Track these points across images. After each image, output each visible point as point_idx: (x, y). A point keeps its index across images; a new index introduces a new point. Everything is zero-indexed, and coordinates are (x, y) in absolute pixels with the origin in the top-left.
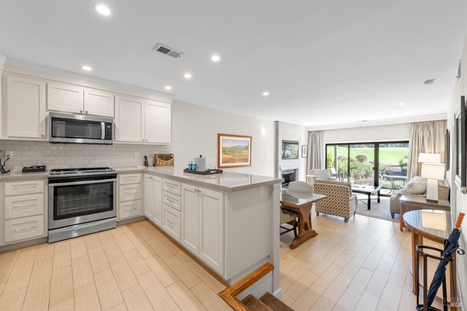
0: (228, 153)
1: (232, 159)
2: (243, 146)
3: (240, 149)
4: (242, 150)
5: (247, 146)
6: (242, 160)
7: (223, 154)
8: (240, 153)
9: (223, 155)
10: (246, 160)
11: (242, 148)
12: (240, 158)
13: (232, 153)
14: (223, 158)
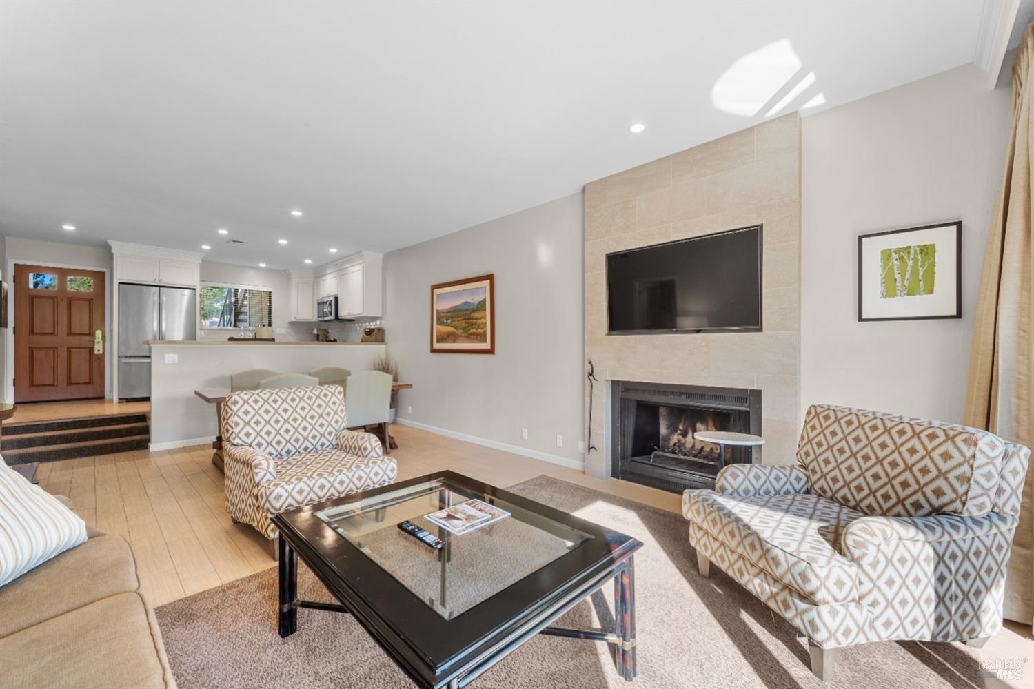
0: (445, 321)
1: (453, 333)
2: (473, 304)
3: (467, 310)
4: (471, 313)
5: (482, 301)
6: (472, 336)
7: (438, 324)
8: (467, 321)
9: (438, 326)
10: (482, 338)
11: (471, 307)
12: (468, 331)
13: (452, 321)
14: (437, 332)
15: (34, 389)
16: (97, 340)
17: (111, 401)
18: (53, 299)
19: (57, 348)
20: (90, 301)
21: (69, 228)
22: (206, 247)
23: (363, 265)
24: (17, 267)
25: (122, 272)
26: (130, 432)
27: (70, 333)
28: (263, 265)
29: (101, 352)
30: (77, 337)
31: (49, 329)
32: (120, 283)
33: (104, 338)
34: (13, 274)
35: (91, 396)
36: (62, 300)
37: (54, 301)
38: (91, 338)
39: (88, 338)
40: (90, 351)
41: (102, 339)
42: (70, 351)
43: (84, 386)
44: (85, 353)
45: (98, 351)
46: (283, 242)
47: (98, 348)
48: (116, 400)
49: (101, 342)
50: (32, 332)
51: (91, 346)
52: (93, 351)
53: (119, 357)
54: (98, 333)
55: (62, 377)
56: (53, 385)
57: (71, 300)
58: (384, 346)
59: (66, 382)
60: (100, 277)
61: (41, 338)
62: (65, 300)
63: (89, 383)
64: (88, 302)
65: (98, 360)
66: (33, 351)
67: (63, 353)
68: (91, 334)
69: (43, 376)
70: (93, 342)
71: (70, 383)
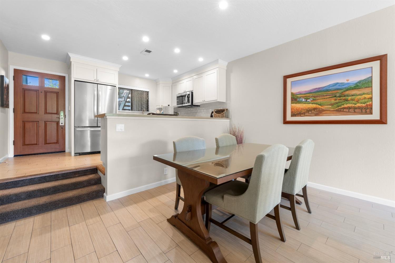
0: (304, 100)
1: (315, 108)
2: (348, 84)
3: (338, 89)
4: (344, 92)
5: (365, 80)
6: (345, 110)
7: (291, 103)
8: (337, 98)
9: (294, 105)
10: (364, 110)
11: (344, 87)
12: (339, 106)
13: (313, 100)
14: (292, 109)
15: (26, 146)
16: (61, 117)
17: (70, 154)
18: (37, 91)
19: (39, 121)
20: (57, 93)
21: (46, 37)
22: (125, 58)
23: (218, 69)
24: (16, 71)
25: (76, 74)
26: (89, 183)
27: (46, 113)
28: (147, 75)
29: (63, 124)
30: (50, 115)
31: (34, 110)
32: (75, 81)
33: (65, 116)
34: (13, 75)
35: (58, 150)
36: (41, 92)
37: (37, 92)
38: (58, 116)
39: (56, 116)
40: (57, 123)
41: (64, 117)
42: (46, 123)
43: (54, 144)
44: (54, 125)
45: (62, 123)
46: (177, 51)
47: (62, 121)
48: (73, 154)
49: (63, 118)
50: (24, 112)
51: (58, 120)
52: (59, 123)
53: (75, 127)
54: (62, 114)
55: (41, 139)
56: (36, 144)
57: (47, 92)
58: (229, 120)
59: (44, 143)
60: (62, 79)
61: (30, 115)
62: (43, 92)
63: (57, 143)
64: (56, 94)
65: (61, 129)
66: (25, 123)
67: (42, 125)
68: (58, 113)
69: (30, 139)
70: (59, 118)
71: (46, 143)
